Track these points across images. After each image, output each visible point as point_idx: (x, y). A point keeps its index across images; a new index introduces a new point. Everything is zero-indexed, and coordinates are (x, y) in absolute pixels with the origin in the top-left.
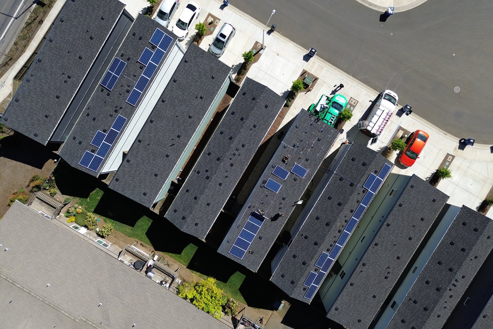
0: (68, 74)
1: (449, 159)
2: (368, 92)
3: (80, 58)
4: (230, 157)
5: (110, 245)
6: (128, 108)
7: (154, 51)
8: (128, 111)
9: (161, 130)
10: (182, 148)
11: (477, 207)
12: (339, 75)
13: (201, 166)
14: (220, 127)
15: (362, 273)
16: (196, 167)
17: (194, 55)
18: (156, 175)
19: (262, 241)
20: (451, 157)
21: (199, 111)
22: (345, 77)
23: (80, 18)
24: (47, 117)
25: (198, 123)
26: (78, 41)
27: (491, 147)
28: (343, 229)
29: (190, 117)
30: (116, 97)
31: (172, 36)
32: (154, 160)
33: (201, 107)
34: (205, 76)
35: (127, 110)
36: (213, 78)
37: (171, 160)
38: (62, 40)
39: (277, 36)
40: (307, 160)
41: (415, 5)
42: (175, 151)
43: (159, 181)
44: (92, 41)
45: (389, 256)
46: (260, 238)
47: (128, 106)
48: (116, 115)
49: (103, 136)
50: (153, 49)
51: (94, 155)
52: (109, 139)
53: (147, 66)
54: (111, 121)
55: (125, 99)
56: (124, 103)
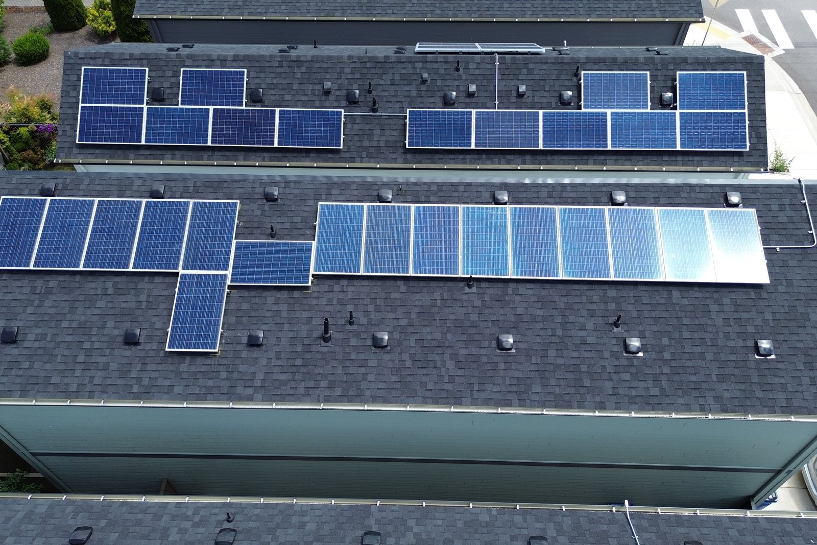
6: (387, 132)
7: (652, 109)
8: (376, 138)
10: (331, 386)
13: (272, 531)
14: (560, 518)
16: (257, 511)
17: (783, 218)
21: (557, 367)
25: (497, 396)
30: (403, 71)
31: (754, 141)
33: (584, 368)
35: (377, 132)
37: (242, 368)
42: (298, 362)
43: (106, 367)
47: (394, 128)
48: (335, 103)
49: (234, 98)
50: (661, 103)
51: (143, 103)
52: (228, 123)
53: (586, 113)
54: (304, 98)
55: (412, 104)
56: (398, 105)
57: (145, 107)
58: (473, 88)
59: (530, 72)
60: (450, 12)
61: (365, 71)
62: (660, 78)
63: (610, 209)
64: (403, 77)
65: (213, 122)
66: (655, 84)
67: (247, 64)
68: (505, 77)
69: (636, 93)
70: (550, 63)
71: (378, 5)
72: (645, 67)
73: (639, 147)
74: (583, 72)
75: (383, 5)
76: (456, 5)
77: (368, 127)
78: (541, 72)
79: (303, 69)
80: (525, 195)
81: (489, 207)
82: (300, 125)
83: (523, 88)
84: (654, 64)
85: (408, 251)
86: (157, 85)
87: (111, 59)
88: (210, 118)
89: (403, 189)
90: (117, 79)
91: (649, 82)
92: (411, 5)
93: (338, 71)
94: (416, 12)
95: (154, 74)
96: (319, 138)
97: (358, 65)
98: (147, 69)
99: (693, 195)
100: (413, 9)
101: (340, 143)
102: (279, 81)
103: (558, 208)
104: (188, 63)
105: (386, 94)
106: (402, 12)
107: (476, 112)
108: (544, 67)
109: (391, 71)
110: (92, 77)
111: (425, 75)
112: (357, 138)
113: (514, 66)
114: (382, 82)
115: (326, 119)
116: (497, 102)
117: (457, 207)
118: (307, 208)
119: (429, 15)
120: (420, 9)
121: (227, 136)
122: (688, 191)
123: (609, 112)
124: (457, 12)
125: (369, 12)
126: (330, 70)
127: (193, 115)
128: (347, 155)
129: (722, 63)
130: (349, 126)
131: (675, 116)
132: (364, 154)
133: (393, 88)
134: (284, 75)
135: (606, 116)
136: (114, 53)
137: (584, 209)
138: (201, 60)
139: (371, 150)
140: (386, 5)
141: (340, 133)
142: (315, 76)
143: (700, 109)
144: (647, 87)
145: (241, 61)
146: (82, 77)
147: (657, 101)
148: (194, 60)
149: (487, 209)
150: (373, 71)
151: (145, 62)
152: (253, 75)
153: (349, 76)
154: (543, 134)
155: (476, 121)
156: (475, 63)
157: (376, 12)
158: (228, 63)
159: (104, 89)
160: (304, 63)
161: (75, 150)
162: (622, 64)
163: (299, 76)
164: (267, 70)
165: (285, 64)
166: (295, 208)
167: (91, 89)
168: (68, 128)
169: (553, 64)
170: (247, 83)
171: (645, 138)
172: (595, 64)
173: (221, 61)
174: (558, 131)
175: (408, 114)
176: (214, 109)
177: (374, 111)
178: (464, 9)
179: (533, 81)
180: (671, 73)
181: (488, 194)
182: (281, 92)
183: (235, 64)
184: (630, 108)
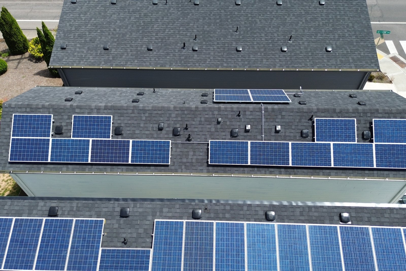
0: (199, 46)
6: (197, 153)
7: (358, 142)
8: (190, 157)
23: (301, 21)
24: (105, 48)
26: (263, 35)
30: (207, 116)
35: (191, 153)
38: (249, 15)
47: (201, 151)
48: (166, 135)
49: (105, 133)
50: (363, 137)
51: (49, 137)
52: (101, 149)
53: (317, 144)
54: (147, 132)
55: (212, 136)
56: (203, 137)
57: (51, 139)
58: (248, 127)
59: (283, 117)
60: (232, 65)
61: (184, 116)
62: (362, 122)
63: (341, 227)
64: (207, 120)
65: (92, 148)
66: (359, 126)
67: (113, 111)
68: (268, 120)
69: (348, 132)
70: (295, 112)
71: (191, 60)
72: (353, 115)
73: (350, 166)
74: (315, 119)
75: (193, 60)
76: (235, 60)
77: (186, 150)
78: (290, 117)
79: (147, 115)
80: (286, 213)
81: (264, 224)
82: (145, 150)
83: (279, 128)
84: (358, 113)
85: (212, 257)
86: (58, 124)
87: (31, 108)
88: (90, 146)
89: (208, 208)
90: (34, 121)
91: (356, 125)
92: (209, 60)
93: (168, 116)
94: (213, 65)
95: (56, 117)
96: (156, 158)
97: (180, 112)
98: (52, 115)
99: (392, 216)
100: (211, 63)
101: (169, 161)
102: (133, 122)
103: (307, 225)
104: (77, 110)
105: (196, 130)
106: (204, 65)
107: (251, 142)
108: (291, 114)
109: (200, 116)
110: (19, 120)
111: (220, 119)
112: (179, 157)
113: (273, 113)
114: (194, 123)
115: (160, 146)
116: (263, 136)
117: (243, 223)
118: (148, 223)
119: (220, 67)
120: (215, 63)
121: (100, 157)
122: (389, 213)
123: (332, 143)
124: (236, 65)
125: (185, 65)
126: (163, 116)
127: (80, 144)
128: (173, 168)
129: (400, 113)
130: (174, 149)
131: (372, 146)
132: (183, 167)
133: (201, 126)
134: (135, 118)
135: (330, 146)
136: (32, 105)
137: (324, 226)
138: (85, 108)
139: (187, 164)
140: (195, 60)
141: (169, 155)
142: (154, 119)
143: (388, 142)
144: (355, 128)
145: (109, 109)
146: (13, 120)
147: (361, 136)
148: (81, 109)
149: (262, 225)
150: (188, 116)
151: (51, 110)
152: (116, 118)
153: (174, 119)
154: (292, 157)
155: (251, 148)
156: (250, 111)
157: (189, 65)
158: (102, 111)
159: (26, 128)
160: (147, 111)
161: (8, 165)
162: (339, 113)
163: (144, 119)
164: (125, 115)
165: (135, 111)
166: (140, 222)
167: (18, 128)
168: (4, 151)
169: (297, 112)
170: (113, 123)
171: (354, 160)
172: (322, 112)
173: (97, 109)
174: (301, 155)
175: (209, 143)
176: (93, 140)
177: (189, 140)
178: (240, 63)
179: (285, 123)
180: (369, 119)
181: (262, 213)
182: (133, 129)
183: (106, 111)
184: (345, 141)
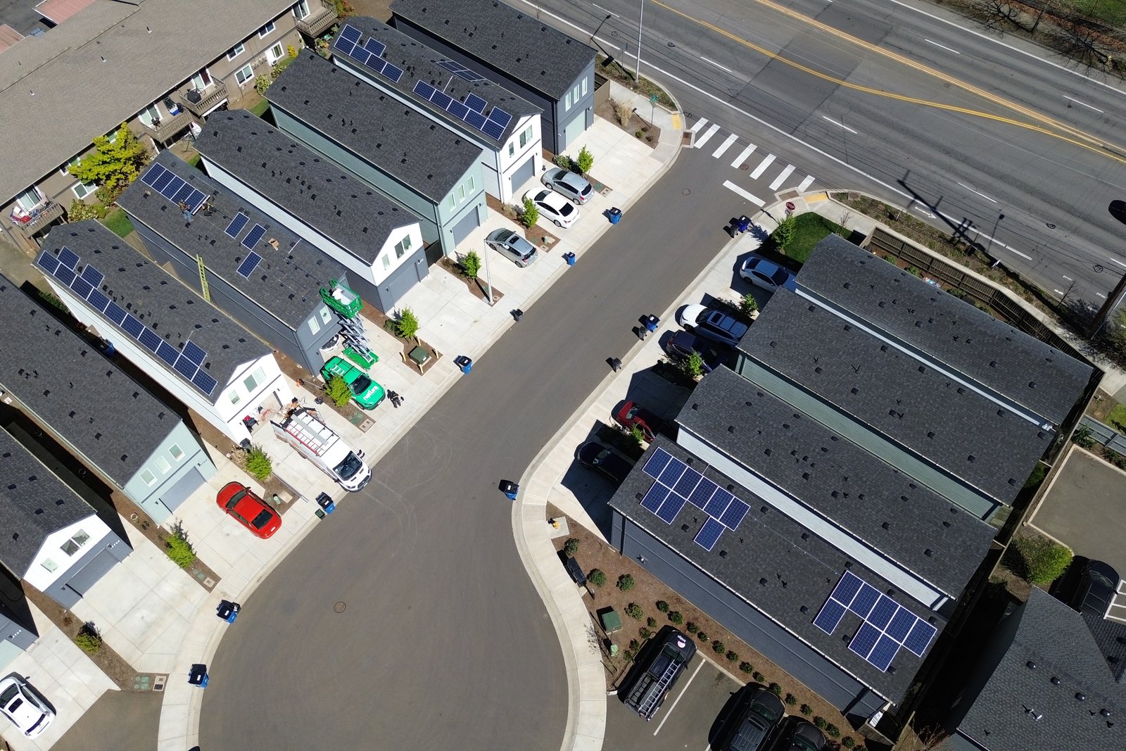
0: (475, 34)
1: (208, 582)
2: (379, 450)
3: (494, 47)
4: (301, 176)
5: (240, 85)
9: (367, 109)
11: (94, 624)
12: (420, 407)
15: (45, 328)
18: (306, 102)
19: (159, 210)
20: (210, 586)
22: (414, 416)
24: (424, 10)
27: (205, 666)
28: (132, 311)
29: (379, 146)
32: (328, 100)
34: (434, 166)
36: (430, 177)
39: (506, 323)
40: (264, 278)
41: (520, 543)
44: (515, 60)
45: (57, 376)
46: (164, 208)
